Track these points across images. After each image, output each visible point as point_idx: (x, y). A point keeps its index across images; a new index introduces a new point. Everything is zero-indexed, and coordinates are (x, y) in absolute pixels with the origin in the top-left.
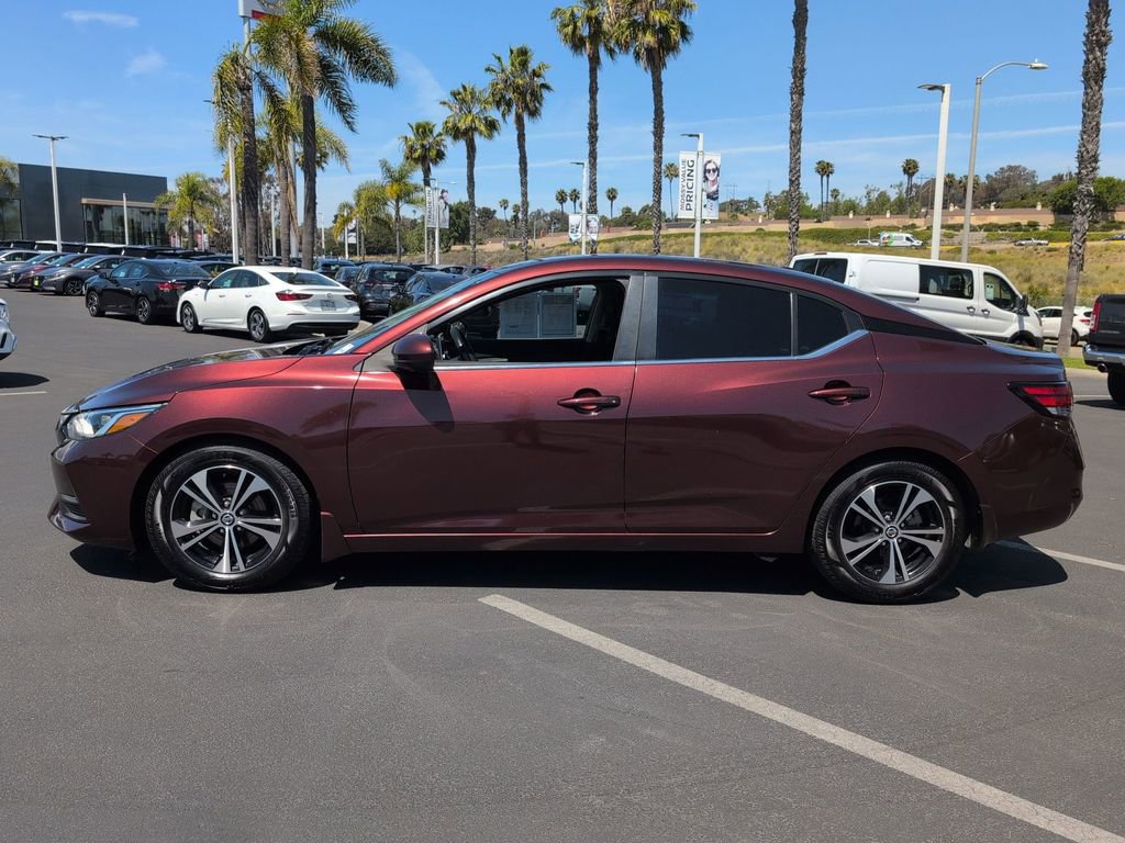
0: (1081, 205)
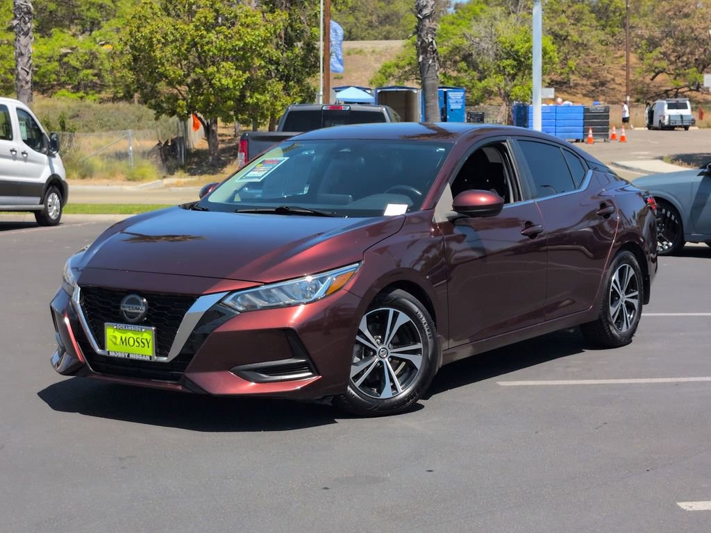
0: (23, 25)
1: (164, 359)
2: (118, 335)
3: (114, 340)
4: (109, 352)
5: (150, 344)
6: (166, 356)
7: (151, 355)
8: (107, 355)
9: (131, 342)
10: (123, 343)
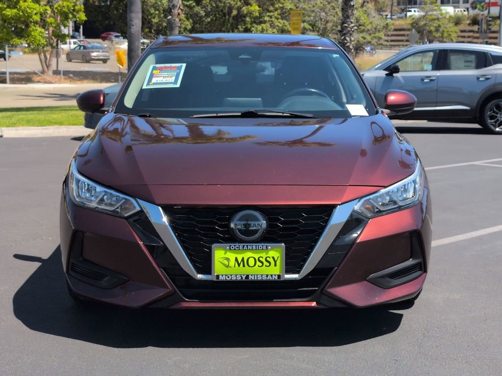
1: (295, 276)
2: (232, 256)
3: (226, 262)
4: (218, 276)
5: (278, 263)
6: (298, 272)
7: (278, 273)
8: (215, 279)
9: (251, 262)
10: (239, 265)
